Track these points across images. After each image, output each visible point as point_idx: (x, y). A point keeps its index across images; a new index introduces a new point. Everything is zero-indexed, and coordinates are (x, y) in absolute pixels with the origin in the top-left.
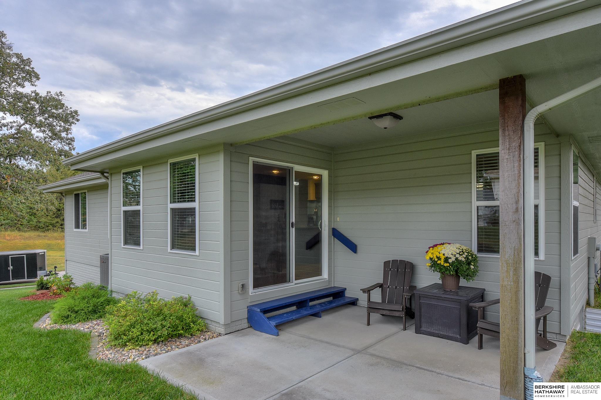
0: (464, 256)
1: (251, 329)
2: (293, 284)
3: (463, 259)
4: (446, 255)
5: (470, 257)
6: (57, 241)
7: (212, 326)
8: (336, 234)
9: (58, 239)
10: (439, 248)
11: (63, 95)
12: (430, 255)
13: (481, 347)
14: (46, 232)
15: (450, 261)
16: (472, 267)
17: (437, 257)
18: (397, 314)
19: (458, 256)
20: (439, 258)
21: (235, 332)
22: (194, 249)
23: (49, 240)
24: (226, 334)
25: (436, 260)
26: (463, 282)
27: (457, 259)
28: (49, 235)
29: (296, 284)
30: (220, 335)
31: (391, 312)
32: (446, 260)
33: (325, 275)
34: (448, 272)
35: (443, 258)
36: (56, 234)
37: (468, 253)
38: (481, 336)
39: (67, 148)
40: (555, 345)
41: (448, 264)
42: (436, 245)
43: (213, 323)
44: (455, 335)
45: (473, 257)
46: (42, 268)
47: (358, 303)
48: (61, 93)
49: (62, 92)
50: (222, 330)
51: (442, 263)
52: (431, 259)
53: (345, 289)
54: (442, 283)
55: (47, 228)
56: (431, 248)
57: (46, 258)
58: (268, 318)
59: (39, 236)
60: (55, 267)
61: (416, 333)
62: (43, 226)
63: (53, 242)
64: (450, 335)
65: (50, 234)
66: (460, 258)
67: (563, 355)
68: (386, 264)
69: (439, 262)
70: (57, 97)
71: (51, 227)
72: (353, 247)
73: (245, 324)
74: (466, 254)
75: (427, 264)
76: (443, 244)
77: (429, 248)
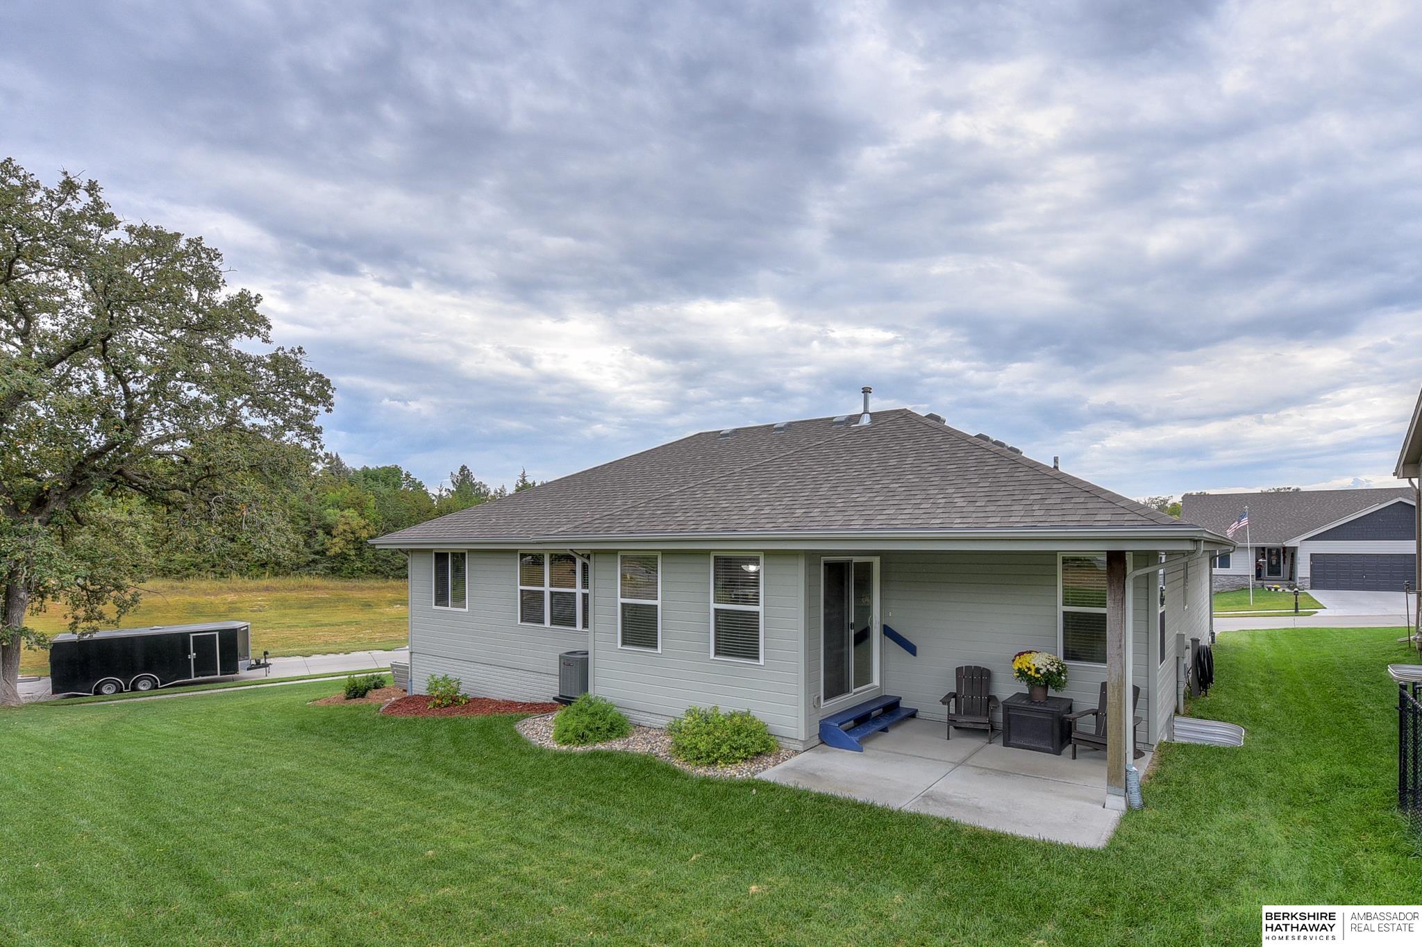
0: (1055, 667)
1: (823, 746)
2: (852, 694)
3: (1055, 670)
4: (1036, 666)
5: (1060, 668)
6: (209, 597)
7: (785, 743)
8: (888, 631)
9: (209, 594)
10: (1027, 657)
11: (304, 352)
12: (1017, 666)
13: (1074, 758)
14: (184, 579)
15: (1042, 672)
16: (1063, 678)
17: (1027, 668)
18: (982, 727)
19: (1048, 667)
20: (1029, 669)
21: (811, 748)
22: (757, 658)
23: (191, 595)
24: (805, 751)
25: (1026, 670)
26: (1051, 692)
27: (1048, 670)
28: (192, 586)
29: (855, 694)
30: (797, 752)
31: (975, 725)
32: (1037, 671)
33: (876, 681)
34: (1038, 683)
35: (1033, 668)
36: (204, 584)
37: (1058, 663)
38: (1075, 745)
39: (307, 445)
40: (1144, 754)
41: (1039, 676)
42: (1023, 653)
43: (785, 740)
44: (1047, 747)
45: (1062, 667)
46: (246, 655)
47: (917, 714)
48: (300, 349)
49: (302, 348)
50: (800, 747)
51: (1033, 674)
52: (1019, 669)
53: (901, 698)
54: (1028, 693)
55: (185, 573)
56: (1018, 657)
57: (250, 633)
58: (846, 731)
59: (172, 587)
60: (266, 653)
61: (1004, 746)
62: (179, 568)
63: (203, 599)
64: (1042, 747)
65: (192, 584)
66: (1051, 669)
67: (1151, 762)
68: (959, 670)
69: (1029, 673)
70: (293, 356)
71: (193, 570)
72: (911, 649)
73: (817, 741)
74: (1057, 664)
75: (1015, 674)
76: (1030, 652)
77: (1016, 656)
